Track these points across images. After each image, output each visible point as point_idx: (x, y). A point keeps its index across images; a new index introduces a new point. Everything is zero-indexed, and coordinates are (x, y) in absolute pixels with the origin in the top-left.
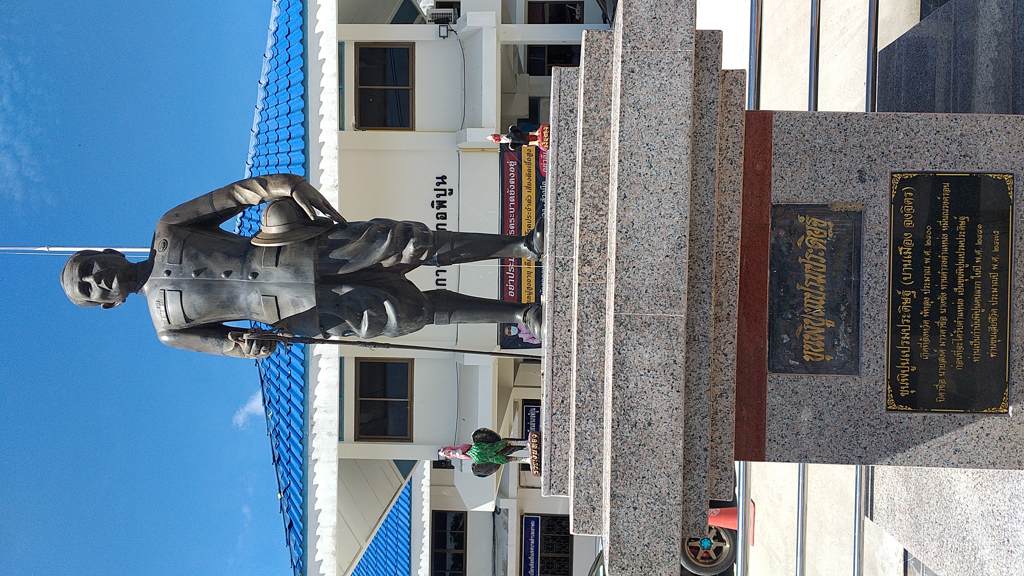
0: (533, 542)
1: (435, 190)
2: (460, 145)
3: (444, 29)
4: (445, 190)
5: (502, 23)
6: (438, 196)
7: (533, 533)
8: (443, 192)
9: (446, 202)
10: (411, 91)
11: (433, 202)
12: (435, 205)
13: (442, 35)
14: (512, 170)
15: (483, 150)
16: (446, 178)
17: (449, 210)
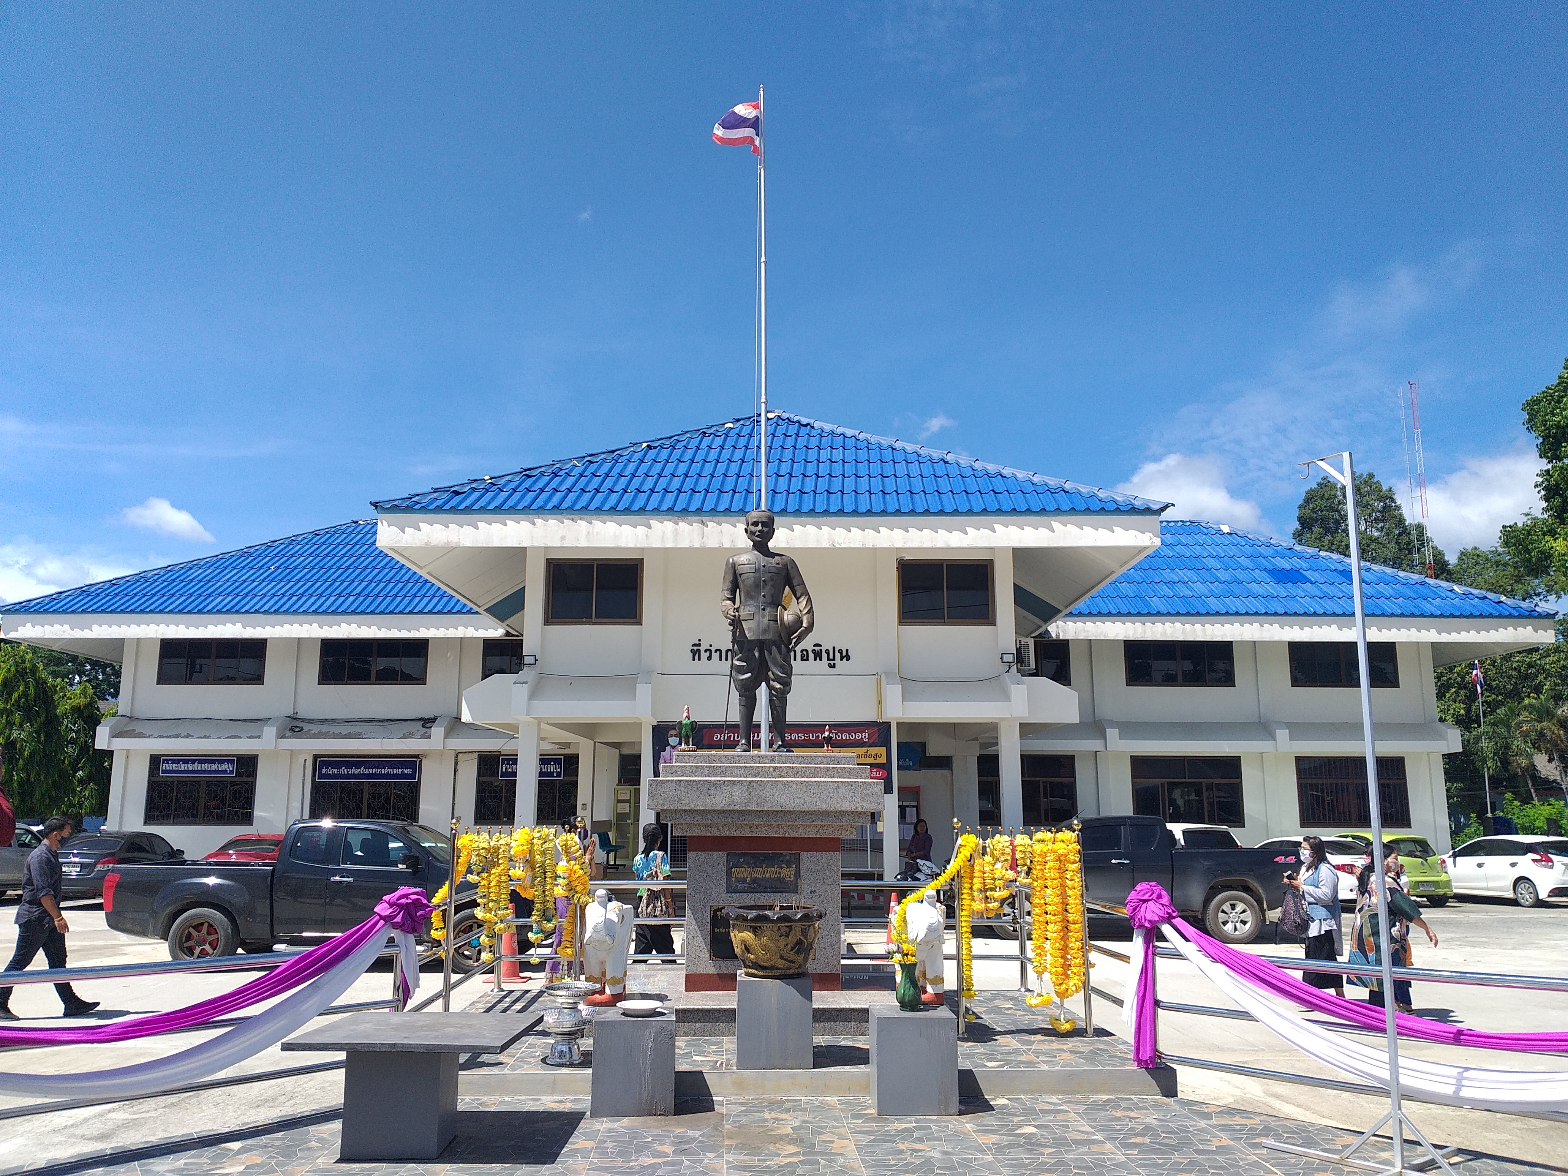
0: (384, 771)
1: (834, 648)
2: (883, 676)
3: (1009, 658)
4: (834, 659)
5: (1020, 724)
6: (827, 652)
7: (395, 771)
8: (831, 657)
9: (821, 660)
10: (943, 621)
11: (820, 646)
12: (817, 648)
13: (1004, 656)
14: (859, 736)
15: (880, 702)
16: (848, 660)
17: (812, 665)
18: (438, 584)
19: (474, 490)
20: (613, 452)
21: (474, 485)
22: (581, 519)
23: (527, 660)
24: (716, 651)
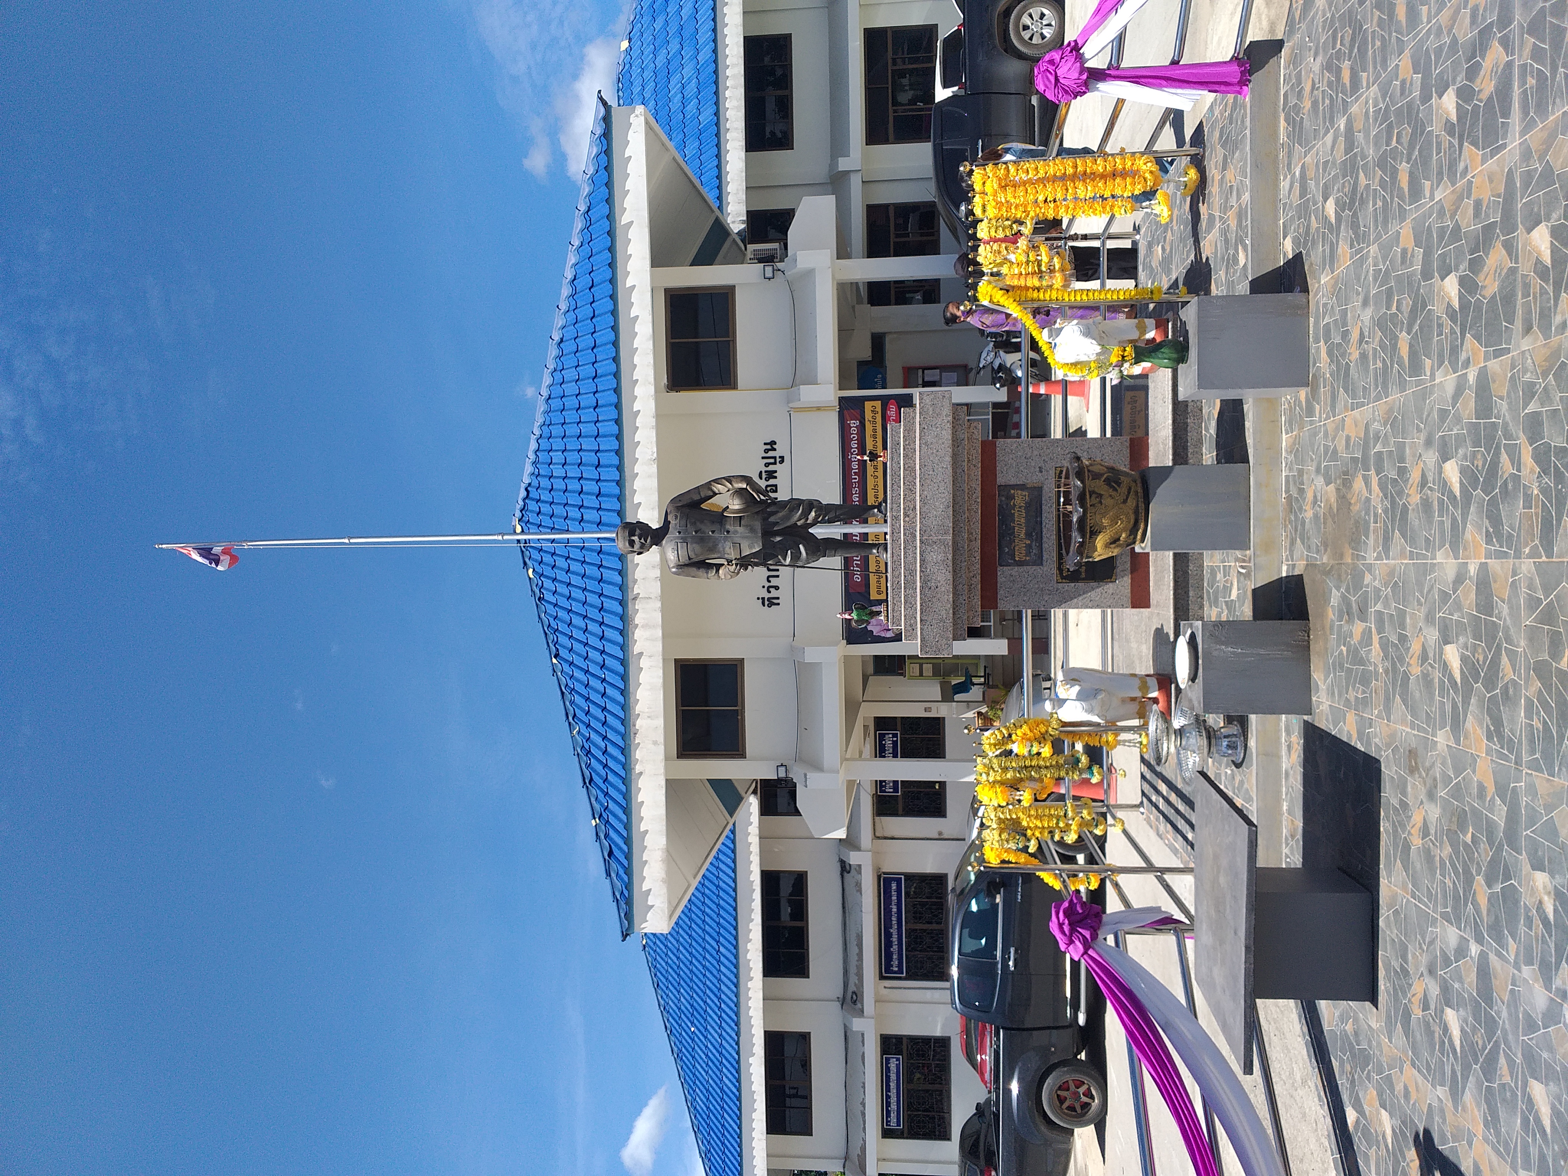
0: (894, 910)
1: (763, 458)
2: (791, 405)
3: (769, 271)
4: (775, 458)
5: (838, 258)
6: (767, 465)
7: (894, 898)
8: (772, 461)
9: (776, 472)
10: (731, 343)
11: (761, 472)
12: (764, 476)
13: (767, 276)
14: (854, 431)
15: (819, 409)
16: (775, 443)
17: (782, 480)
18: (707, 865)
19: (607, 836)
20: (563, 693)
21: (602, 837)
22: (635, 726)
23: (782, 775)
24: (769, 581)
